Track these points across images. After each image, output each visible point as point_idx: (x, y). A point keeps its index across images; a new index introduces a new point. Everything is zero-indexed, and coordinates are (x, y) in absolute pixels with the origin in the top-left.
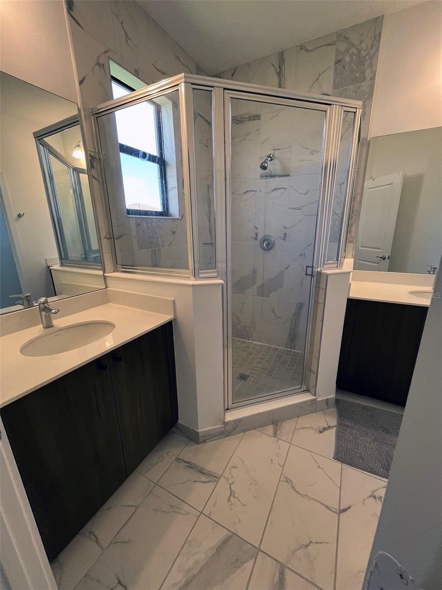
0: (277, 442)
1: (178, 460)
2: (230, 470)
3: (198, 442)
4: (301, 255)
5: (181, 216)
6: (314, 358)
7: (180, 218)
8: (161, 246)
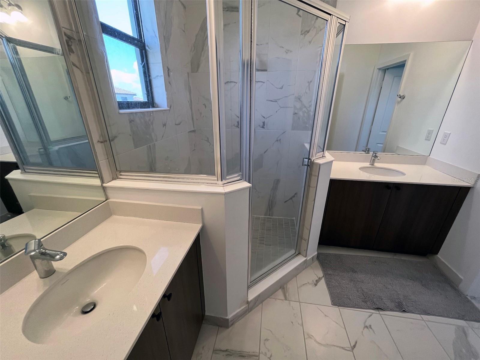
0: (290, 304)
1: (215, 351)
2: (264, 344)
3: (227, 327)
4: (277, 141)
5: (169, 106)
6: (305, 229)
7: (169, 109)
8: (155, 141)
